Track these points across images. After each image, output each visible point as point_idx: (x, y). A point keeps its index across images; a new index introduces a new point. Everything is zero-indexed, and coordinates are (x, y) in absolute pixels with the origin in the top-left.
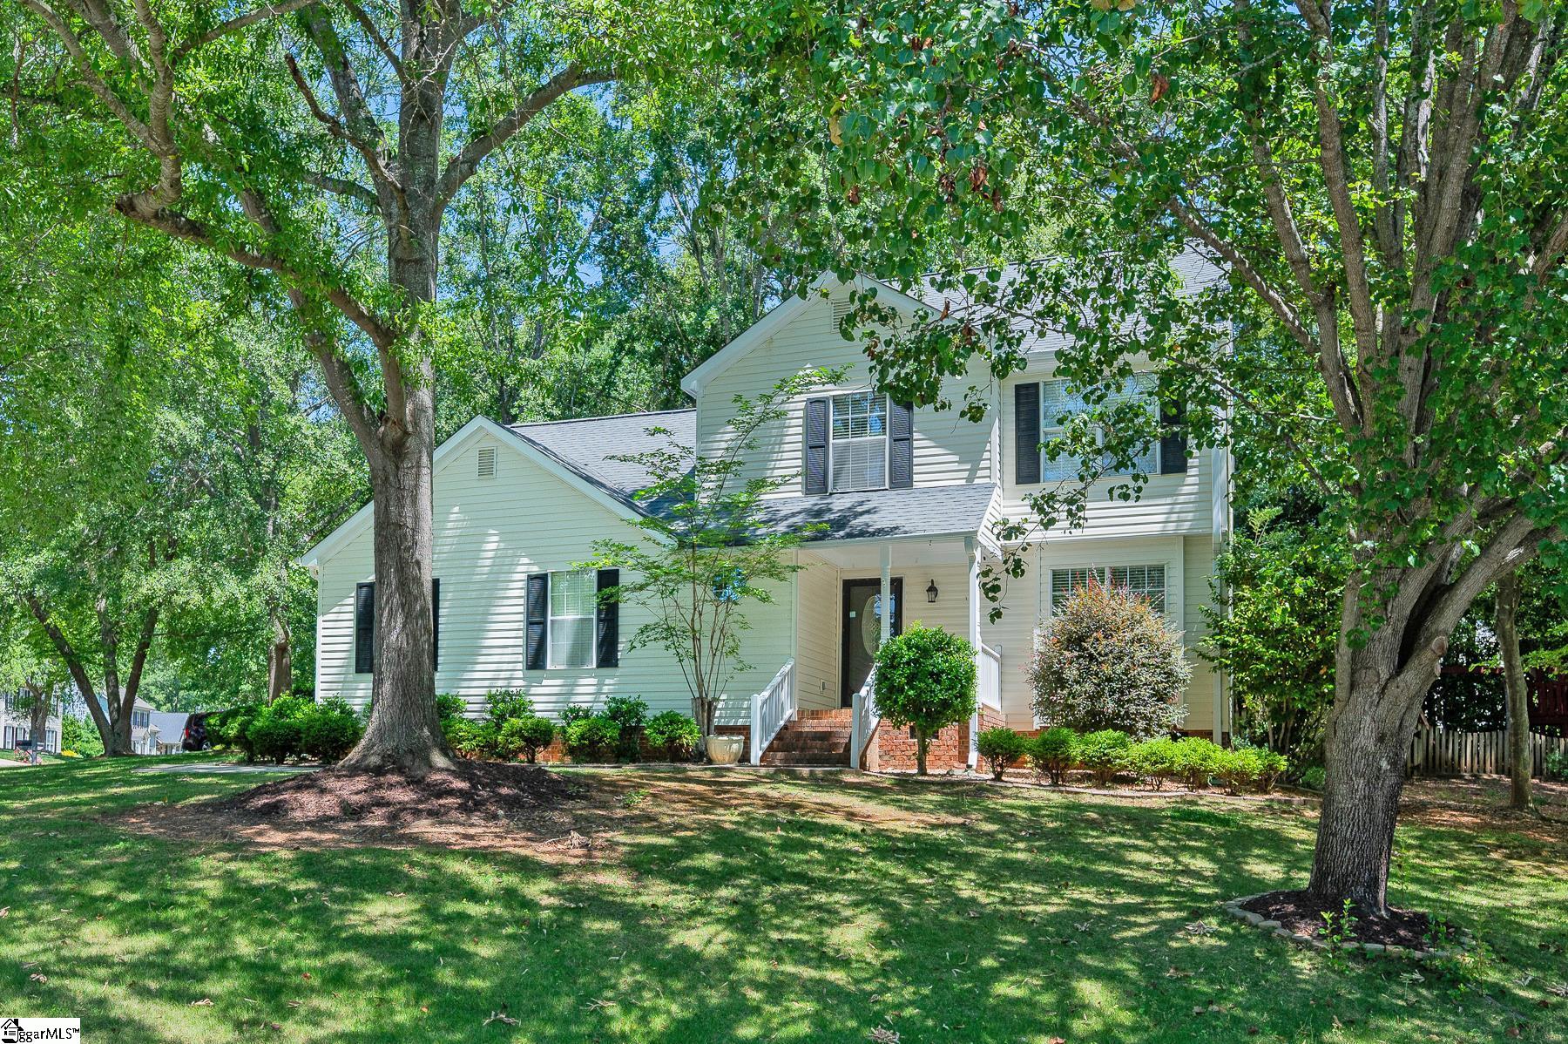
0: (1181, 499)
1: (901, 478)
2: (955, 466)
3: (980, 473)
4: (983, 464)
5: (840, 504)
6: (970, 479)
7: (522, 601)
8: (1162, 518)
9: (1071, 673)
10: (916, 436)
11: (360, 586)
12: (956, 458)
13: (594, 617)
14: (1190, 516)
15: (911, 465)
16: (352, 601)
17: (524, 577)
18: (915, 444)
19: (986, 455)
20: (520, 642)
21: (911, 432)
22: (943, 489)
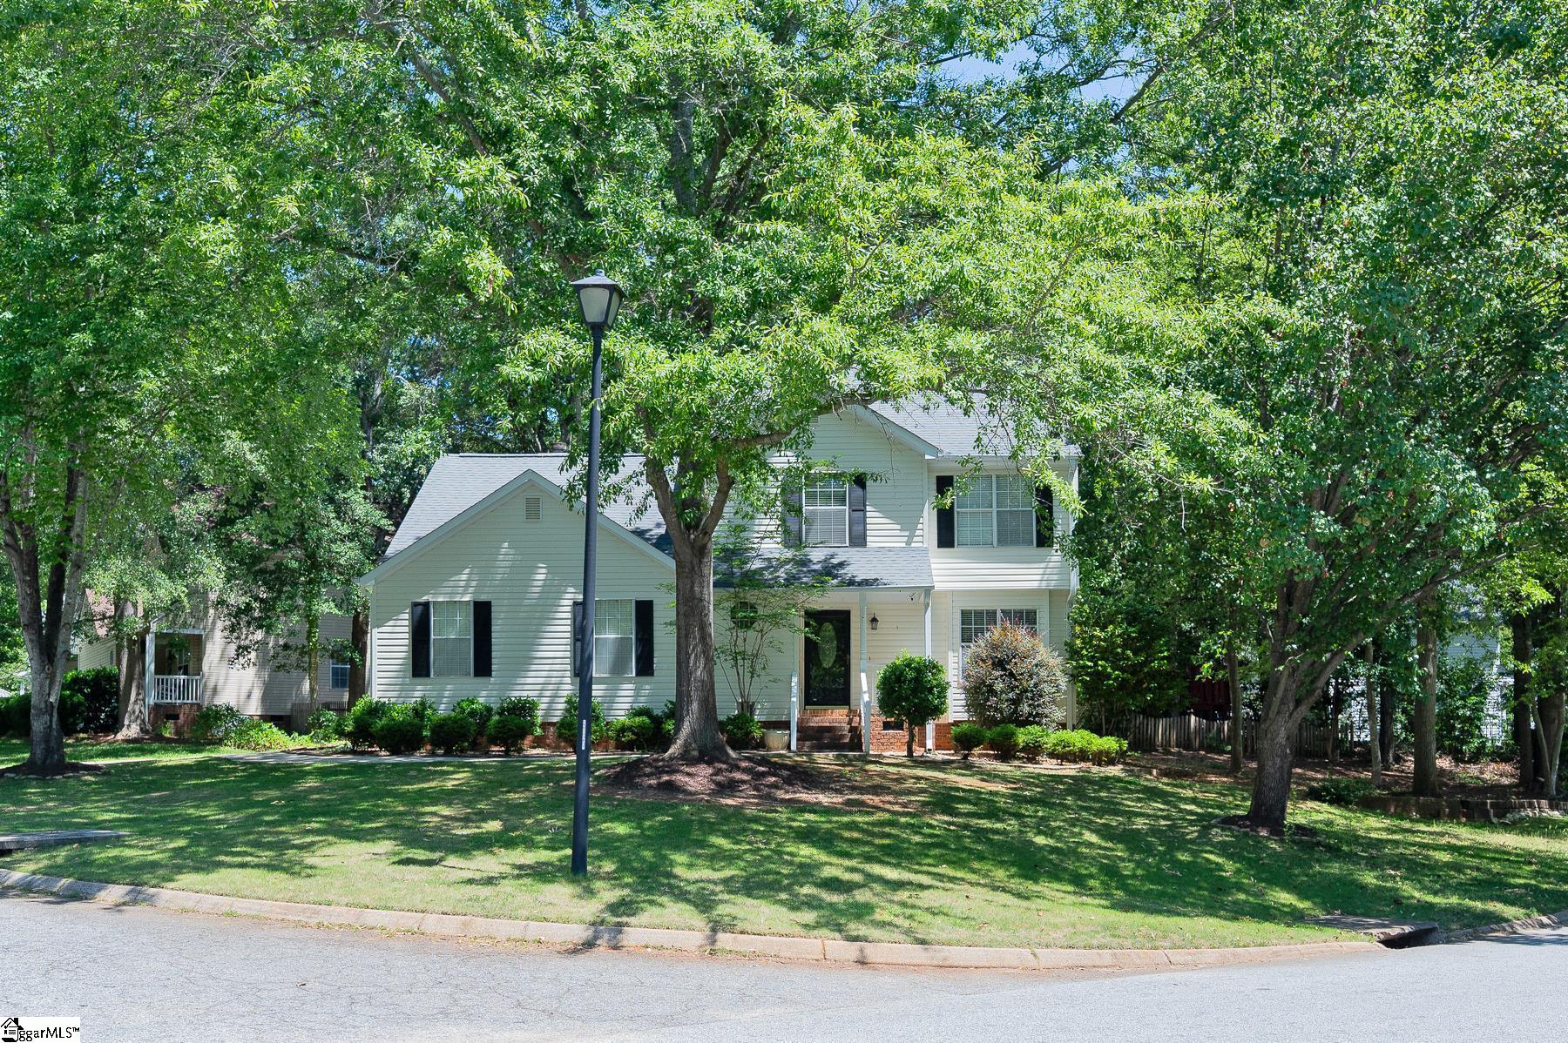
0: (1051, 565)
1: (859, 540)
2: (898, 533)
3: (915, 539)
4: (918, 533)
5: (817, 555)
6: (909, 543)
7: (569, 622)
8: (1039, 577)
9: (999, 686)
10: (868, 508)
11: (415, 605)
12: (899, 527)
13: (633, 637)
14: (1055, 577)
15: (865, 530)
16: (406, 616)
17: (571, 602)
18: (868, 514)
19: (920, 526)
20: (568, 654)
21: (865, 505)
22: (890, 549)
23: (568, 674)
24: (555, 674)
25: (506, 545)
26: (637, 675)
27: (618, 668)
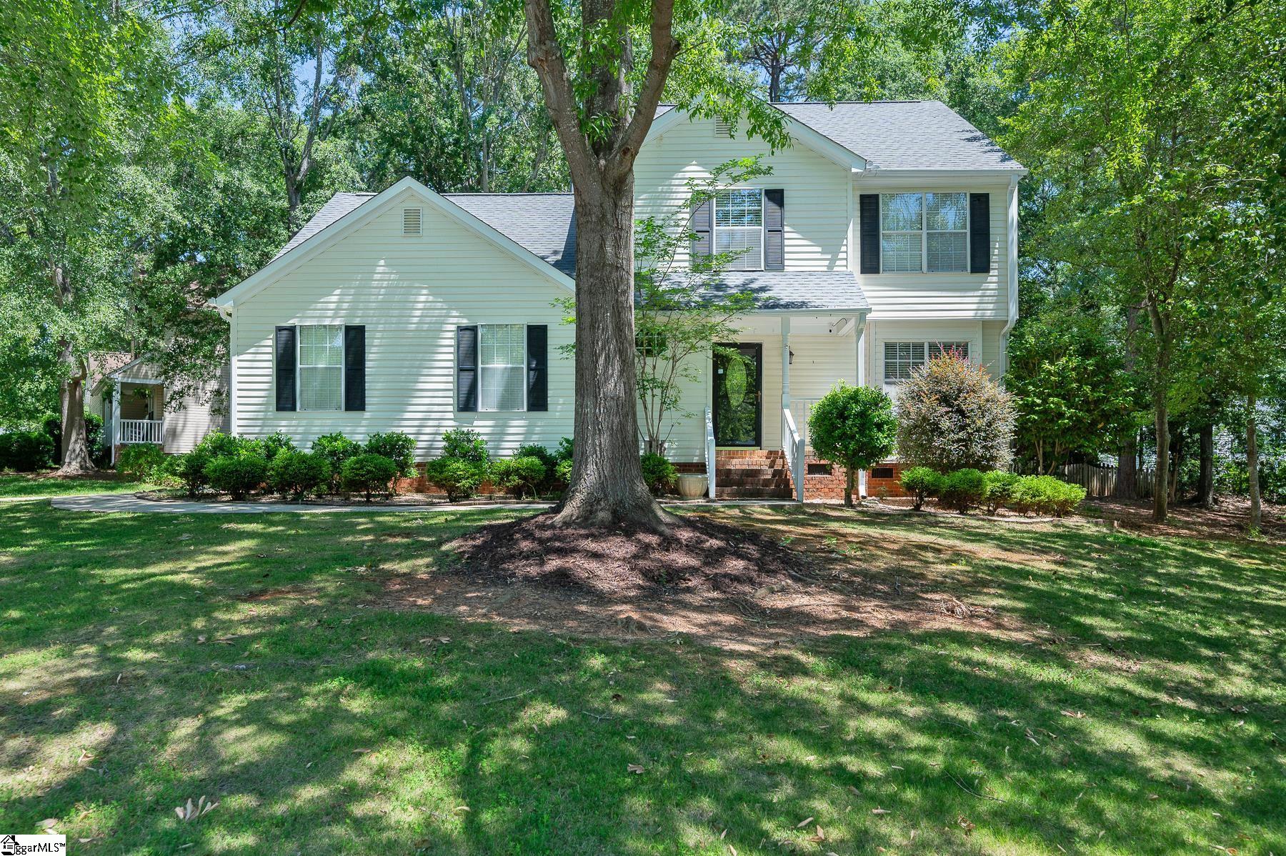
0: (988, 293)
1: (775, 263)
2: (819, 256)
3: (838, 263)
4: (842, 256)
5: (734, 280)
6: (830, 267)
7: (452, 350)
8: (974, 307)
9: (945, 424)
10: (786, 229)
11: (279, 329)
12: (819, 249)
13: (525, 366)
14: (991, 306)
15: (782, 253)
16: (270, 342)
17: (453, 328)
18: (786, 235)
19: (844, 249)
20: (450, 386)
21: (782, 225)
22: (811, 273)
23: (451, 408)
24: (436, 408)
25: (382, 262)
26: (529, 410)
27: (506, 403)
